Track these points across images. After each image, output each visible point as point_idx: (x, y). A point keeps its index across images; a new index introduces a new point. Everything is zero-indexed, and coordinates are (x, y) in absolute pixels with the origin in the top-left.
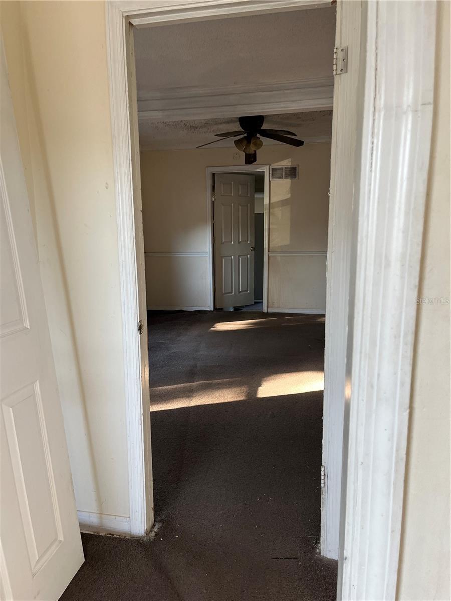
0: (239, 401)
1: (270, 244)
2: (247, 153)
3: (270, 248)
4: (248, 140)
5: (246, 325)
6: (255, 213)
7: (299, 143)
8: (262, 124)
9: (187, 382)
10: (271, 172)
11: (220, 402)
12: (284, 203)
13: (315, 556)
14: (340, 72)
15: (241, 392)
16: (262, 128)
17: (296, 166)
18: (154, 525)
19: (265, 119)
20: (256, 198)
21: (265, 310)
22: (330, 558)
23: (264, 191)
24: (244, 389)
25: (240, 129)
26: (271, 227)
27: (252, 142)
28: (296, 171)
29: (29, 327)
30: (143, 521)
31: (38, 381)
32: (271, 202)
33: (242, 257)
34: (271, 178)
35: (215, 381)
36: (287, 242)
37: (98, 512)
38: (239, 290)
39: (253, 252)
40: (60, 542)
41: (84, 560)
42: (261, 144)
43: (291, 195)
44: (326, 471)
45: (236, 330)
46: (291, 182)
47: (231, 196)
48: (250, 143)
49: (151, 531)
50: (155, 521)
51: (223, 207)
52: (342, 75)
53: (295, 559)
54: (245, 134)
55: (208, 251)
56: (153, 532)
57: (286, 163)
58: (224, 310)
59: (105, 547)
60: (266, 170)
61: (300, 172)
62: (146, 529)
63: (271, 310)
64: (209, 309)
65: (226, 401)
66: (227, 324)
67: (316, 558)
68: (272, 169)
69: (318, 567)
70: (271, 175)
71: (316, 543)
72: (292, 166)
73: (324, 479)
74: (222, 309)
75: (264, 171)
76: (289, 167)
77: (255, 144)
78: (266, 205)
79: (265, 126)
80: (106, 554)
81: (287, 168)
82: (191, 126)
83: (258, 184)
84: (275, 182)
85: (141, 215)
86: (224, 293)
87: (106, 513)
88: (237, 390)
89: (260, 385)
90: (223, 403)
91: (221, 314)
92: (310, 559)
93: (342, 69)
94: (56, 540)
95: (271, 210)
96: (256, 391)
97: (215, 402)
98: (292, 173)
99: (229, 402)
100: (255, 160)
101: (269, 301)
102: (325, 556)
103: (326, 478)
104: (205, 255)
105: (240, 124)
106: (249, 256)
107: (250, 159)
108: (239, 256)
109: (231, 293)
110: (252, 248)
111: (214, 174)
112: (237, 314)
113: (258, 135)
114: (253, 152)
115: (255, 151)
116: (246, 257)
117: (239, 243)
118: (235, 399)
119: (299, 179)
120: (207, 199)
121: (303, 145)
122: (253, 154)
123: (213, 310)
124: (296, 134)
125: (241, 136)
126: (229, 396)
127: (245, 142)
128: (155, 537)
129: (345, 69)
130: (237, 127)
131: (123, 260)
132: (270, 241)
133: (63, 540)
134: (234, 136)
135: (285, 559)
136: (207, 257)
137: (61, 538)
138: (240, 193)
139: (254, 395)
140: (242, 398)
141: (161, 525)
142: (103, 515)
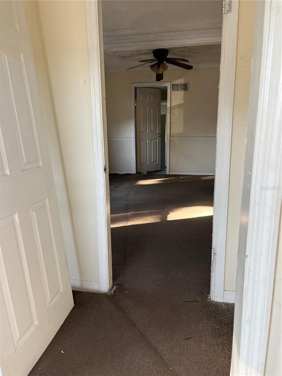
0: (157, 222)
1: (171, 132)
2: (158, 73)
3: (171, 135)
4: (159, 65)
5: (157, 182)
6: (161, 114)
7: (190, 68)
8: (167, 54)
9: (124, 213)
10: (171, 87)
11: (145, 223)
12: (179, 106)
13: (207, 300)
14: (226, 12)
15: (157, 218)
16: (167, 57)
17: (188, 83)
18: (113, 287)
19: (169, 52)
20: (162, 105)
21: (168, 173)
22: (217, 301)
23: (167, 100)
24: (159, 216)
25: (154, 58)
26: (171, 121)
27: (161, 66)
28: (187, 86)
29: (42, 166)
30: (107, 283)
31: (47, 198)
32: (172, 105)
33: (153, 140)
34: (171, 90)
35: (141, 212)
36: (181, 130)
37: (80, 279)
38: (151, 162)
39: (160, 137)
40: (61, 292)
41: (74, 305)
42: (167, 67)
43: (184, 101)
44: (215, 251)
45: (151, 184)
46: (184, 93)
47: (146, 102)
48: (160, 67)
49: (111, 290)
50: (113, 285)
51: (141, 109)
52: (228, 14)
53: (196, 302)
54: (156, 61)
55: (132, 136)
56: (113, 290)
57: (181, 81)
58: (142, 173)
59: (85, 298)
60: (169, 85)
61: (190, 87)
62: (109, 289)
63: (171, 173)
64: (133, 173)
65: (149, 222)
66: (145, 181)
67: (208, 301)
68: (172, 84)
69: (210, 305)
70: (171, 88)
71: (208, 294)
72: (185, 83)
73: (214, 256)
74: (140, 173)
75: (167, 86)
76: (183, 83)
77: (163, 68)
78: (168, 107)
79: (169, 56)
80: (87, 301)
81: (182, 84)
82: (122, 56)
83: (163, 94)
84: (174, 93)
85: (105, 101)
86: (142, 163)
87: (85, 280)
88: (155, 217)
89: (169, 214)
90: (147, 224)
91: (140, 175)
92: (205, 302)
93: (228, 10)
94: (59, 291)
95: (171, 111)
96: (166, 218)
97: (142, 223)
98: (185, 87)
99: (150, 223)
100: (162, 79)
101: (170, 168)
102: (213, 300)
103: (215, 255)
104: (130, 139)
105: (154, 55)
106: (157, 140)
107: (159, 78)
108: (152, 140)
109: (147, 163)
110: (159, 135)
111: (136, 88)
112: (150, 175)
113: (165, 62)
114: (162, 73)
115: (163, 72)
116: (156, 140)
117: (151, 132)
118: (154, 222)
119: (189, 91)
120: (132, 104)
121: (192, 68)
122: (162, 74)
123: (135, 173)
124: (189, 61)
125: (155, 63)
126: (150, 220)
127: (156, 67)
128: (114, 292)
129: (229, 11)
130: (151, 57)
131: (95, 128)
132: (171, 130)
133: (63, 291)
134: (150, 63)
135: (191, 302)
136: (132, 140)
137: (62, 290)
138: (152, 100)
139: (165, 219)
140: (158, 221)
141: (117, 286)
142: (83, 281)
